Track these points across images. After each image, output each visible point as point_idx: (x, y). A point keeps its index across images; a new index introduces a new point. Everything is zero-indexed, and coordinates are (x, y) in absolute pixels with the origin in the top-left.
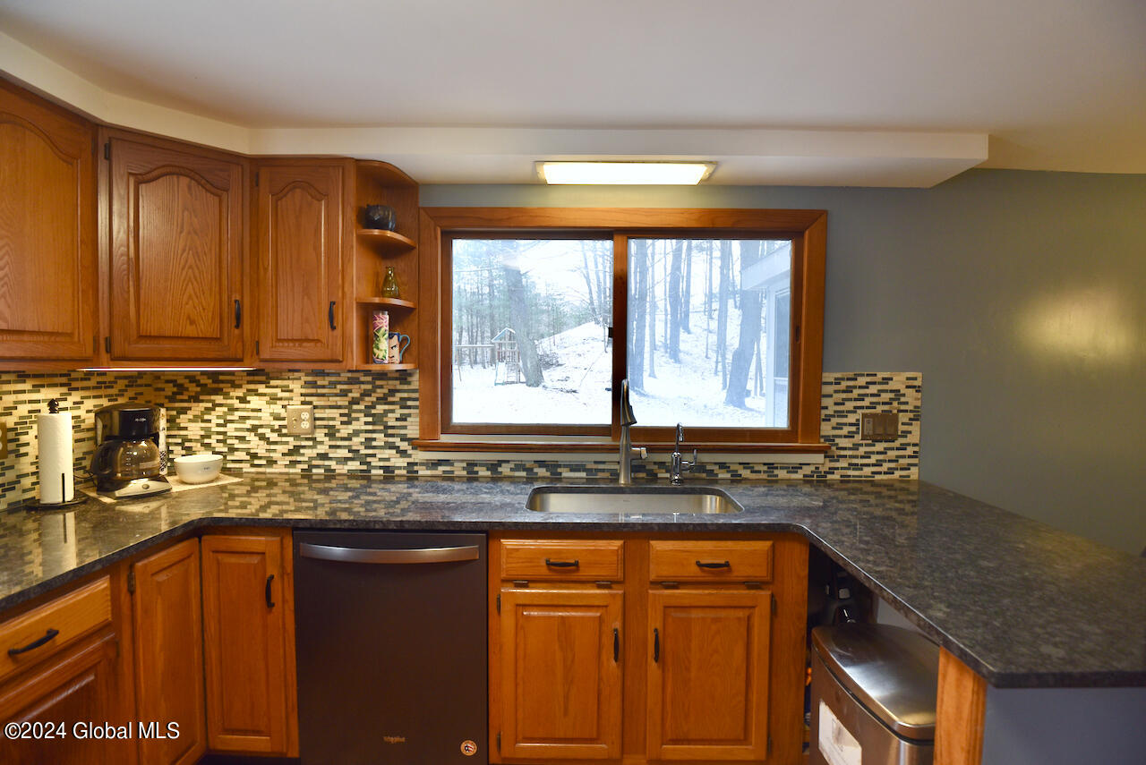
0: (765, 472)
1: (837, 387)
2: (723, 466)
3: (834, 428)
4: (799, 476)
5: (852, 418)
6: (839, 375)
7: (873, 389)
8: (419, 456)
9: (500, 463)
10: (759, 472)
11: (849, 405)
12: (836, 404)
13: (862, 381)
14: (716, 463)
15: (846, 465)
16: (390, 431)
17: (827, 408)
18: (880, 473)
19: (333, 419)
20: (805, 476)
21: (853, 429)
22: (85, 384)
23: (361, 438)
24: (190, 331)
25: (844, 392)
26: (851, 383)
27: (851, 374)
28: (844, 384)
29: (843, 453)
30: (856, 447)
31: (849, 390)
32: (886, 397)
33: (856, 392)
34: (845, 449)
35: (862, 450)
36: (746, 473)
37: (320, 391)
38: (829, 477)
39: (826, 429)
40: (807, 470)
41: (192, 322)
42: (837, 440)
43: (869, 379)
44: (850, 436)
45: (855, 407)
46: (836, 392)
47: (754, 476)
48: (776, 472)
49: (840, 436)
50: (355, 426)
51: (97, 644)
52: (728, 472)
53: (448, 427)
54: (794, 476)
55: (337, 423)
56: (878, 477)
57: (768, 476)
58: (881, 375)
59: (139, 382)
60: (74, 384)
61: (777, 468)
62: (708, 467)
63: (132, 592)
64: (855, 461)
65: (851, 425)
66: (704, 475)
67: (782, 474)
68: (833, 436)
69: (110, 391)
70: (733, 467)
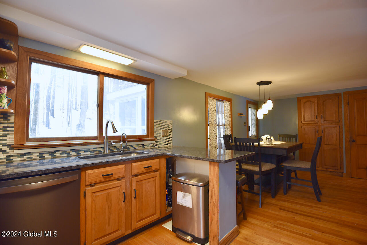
0: (142, 147)
1: (157, 124)
2: (131, 146)
3: (156, 134)
4: (149, 147)
5: (160, 132)
6: (157, 121)
7: (164, 124)
8: (14, 152)
9: (55, 152)
10: (140, 147)
11: (159, 128)
12: (157, 128)
13: (162, 122)
14: (130, 145)
15: (159, 143)
17: (155, 129)
18: (165, 145)
20: (151, 147)
21: (160, 134)
25: (158, 125)
26: (160, 123)
27: (159, 121)
28: (158, 123)
29: (158, 140)
30: (161, 139)
31: (159, 125)
32: (166, 126)
33: (161, 125)
34: (158, 139)
35: (162, 139)
36: (137, 147)
38: (156, 146)
39: (155, 134)
40: (151, 145)
42: (157, 137)
43: (163, 122)
44: (159, 136)
45: (161, 129)
46: (157, 125)
47: (139, 148)
48: (144, 146)
49: (158, 136)
52: (133, 148)
54: (148, 147)
56: (165, 146)
57: (143, 148)
58: (165, 121)
61: (144, 145)
62: (128, 147)
64: (161, 142)
65: (160, 133)
66: (127, 149)
67: (146, 147)
68: (157, 136)
70: (134, 146)
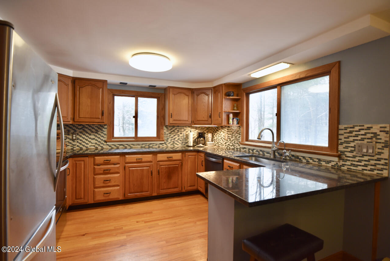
0: (317, 162)
1: (345, 131)
2: (304, 157)
3: (344, 148)
4: (330, 165)
5: (352, 144)
6: (346, 126)
7: (363, 132)
8: (242, 146)
9: (254, 149)
10: (315, 161)
11: (351, 139)
12: (345, 138)
13: (357, 128)
14: (302, 156)
15: (350, 164)
16: (238, 140)
17: (341, 139)
18: (366, 170)
19: (230, 137)
20: (332, 166)
21: (353, 149)
22: (199, 128)
23: (233, 141)
24: (204, 119)
25: (348, 133)
26: (352, 129)
27: (352, 126)
28: (349, 130)
29: (348, 159)
30: (354, 157)
31: (351, 132)
32: (369, 136)
33: (354, 133)
34: (349, 157)
35: (357, 159)
36: (311, 161)
37: (229, 131)
38: (342, 168)
39: (341, 148)
40: (333, 163)
41: (204, 118)
42: (346, 153)
43: (360, 128)
44: (351, 152)
45: (354, 140)
46: (345, 133)
47: (313, 163)
48: (322, 162)
49: (347, 152)
50: (233, 138)
51: (179, 162)
52: (305, 160)
53: (247, 139)
54: (328, 165)
55: (230, 138)
56: (365, 172)
57: (319, 163)
58: (366, 126)
59: (209, 129)
60: (197, 129)
61: (321, 161)
62: (300, 157)
63: (185, 157)
64: (354, 163)
65: (352, 147)
66: (298, 160)
67: (323, 163)
68: (344, 151)
69: (203, 130)
70: (307, 158)
